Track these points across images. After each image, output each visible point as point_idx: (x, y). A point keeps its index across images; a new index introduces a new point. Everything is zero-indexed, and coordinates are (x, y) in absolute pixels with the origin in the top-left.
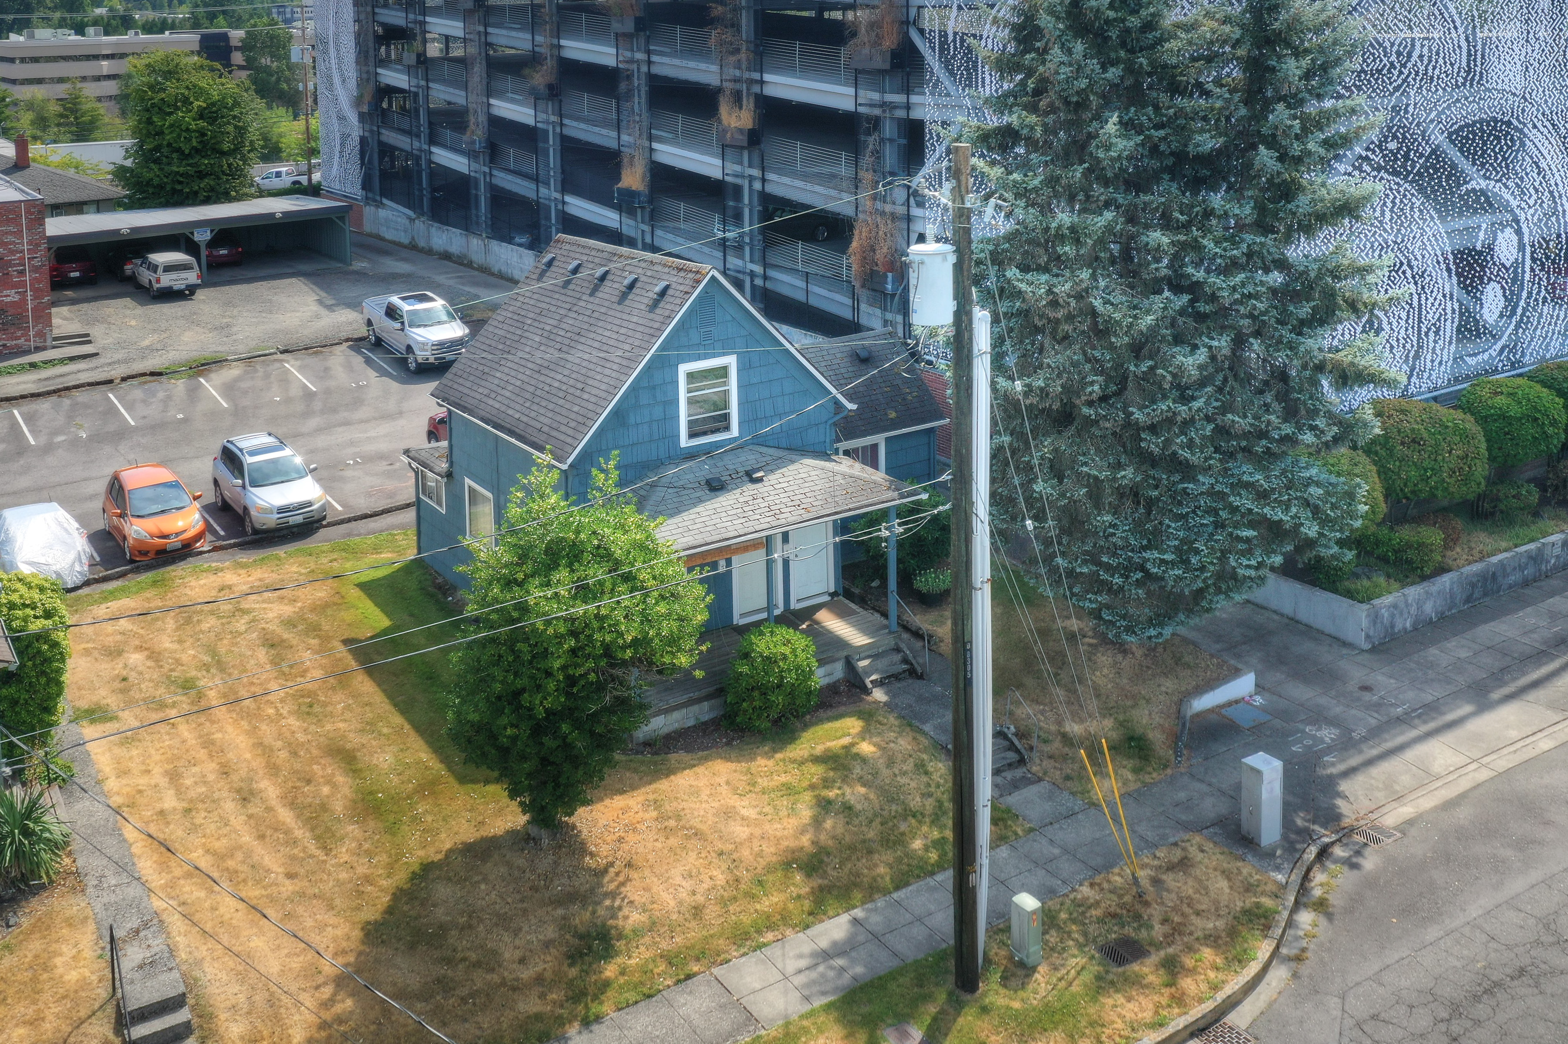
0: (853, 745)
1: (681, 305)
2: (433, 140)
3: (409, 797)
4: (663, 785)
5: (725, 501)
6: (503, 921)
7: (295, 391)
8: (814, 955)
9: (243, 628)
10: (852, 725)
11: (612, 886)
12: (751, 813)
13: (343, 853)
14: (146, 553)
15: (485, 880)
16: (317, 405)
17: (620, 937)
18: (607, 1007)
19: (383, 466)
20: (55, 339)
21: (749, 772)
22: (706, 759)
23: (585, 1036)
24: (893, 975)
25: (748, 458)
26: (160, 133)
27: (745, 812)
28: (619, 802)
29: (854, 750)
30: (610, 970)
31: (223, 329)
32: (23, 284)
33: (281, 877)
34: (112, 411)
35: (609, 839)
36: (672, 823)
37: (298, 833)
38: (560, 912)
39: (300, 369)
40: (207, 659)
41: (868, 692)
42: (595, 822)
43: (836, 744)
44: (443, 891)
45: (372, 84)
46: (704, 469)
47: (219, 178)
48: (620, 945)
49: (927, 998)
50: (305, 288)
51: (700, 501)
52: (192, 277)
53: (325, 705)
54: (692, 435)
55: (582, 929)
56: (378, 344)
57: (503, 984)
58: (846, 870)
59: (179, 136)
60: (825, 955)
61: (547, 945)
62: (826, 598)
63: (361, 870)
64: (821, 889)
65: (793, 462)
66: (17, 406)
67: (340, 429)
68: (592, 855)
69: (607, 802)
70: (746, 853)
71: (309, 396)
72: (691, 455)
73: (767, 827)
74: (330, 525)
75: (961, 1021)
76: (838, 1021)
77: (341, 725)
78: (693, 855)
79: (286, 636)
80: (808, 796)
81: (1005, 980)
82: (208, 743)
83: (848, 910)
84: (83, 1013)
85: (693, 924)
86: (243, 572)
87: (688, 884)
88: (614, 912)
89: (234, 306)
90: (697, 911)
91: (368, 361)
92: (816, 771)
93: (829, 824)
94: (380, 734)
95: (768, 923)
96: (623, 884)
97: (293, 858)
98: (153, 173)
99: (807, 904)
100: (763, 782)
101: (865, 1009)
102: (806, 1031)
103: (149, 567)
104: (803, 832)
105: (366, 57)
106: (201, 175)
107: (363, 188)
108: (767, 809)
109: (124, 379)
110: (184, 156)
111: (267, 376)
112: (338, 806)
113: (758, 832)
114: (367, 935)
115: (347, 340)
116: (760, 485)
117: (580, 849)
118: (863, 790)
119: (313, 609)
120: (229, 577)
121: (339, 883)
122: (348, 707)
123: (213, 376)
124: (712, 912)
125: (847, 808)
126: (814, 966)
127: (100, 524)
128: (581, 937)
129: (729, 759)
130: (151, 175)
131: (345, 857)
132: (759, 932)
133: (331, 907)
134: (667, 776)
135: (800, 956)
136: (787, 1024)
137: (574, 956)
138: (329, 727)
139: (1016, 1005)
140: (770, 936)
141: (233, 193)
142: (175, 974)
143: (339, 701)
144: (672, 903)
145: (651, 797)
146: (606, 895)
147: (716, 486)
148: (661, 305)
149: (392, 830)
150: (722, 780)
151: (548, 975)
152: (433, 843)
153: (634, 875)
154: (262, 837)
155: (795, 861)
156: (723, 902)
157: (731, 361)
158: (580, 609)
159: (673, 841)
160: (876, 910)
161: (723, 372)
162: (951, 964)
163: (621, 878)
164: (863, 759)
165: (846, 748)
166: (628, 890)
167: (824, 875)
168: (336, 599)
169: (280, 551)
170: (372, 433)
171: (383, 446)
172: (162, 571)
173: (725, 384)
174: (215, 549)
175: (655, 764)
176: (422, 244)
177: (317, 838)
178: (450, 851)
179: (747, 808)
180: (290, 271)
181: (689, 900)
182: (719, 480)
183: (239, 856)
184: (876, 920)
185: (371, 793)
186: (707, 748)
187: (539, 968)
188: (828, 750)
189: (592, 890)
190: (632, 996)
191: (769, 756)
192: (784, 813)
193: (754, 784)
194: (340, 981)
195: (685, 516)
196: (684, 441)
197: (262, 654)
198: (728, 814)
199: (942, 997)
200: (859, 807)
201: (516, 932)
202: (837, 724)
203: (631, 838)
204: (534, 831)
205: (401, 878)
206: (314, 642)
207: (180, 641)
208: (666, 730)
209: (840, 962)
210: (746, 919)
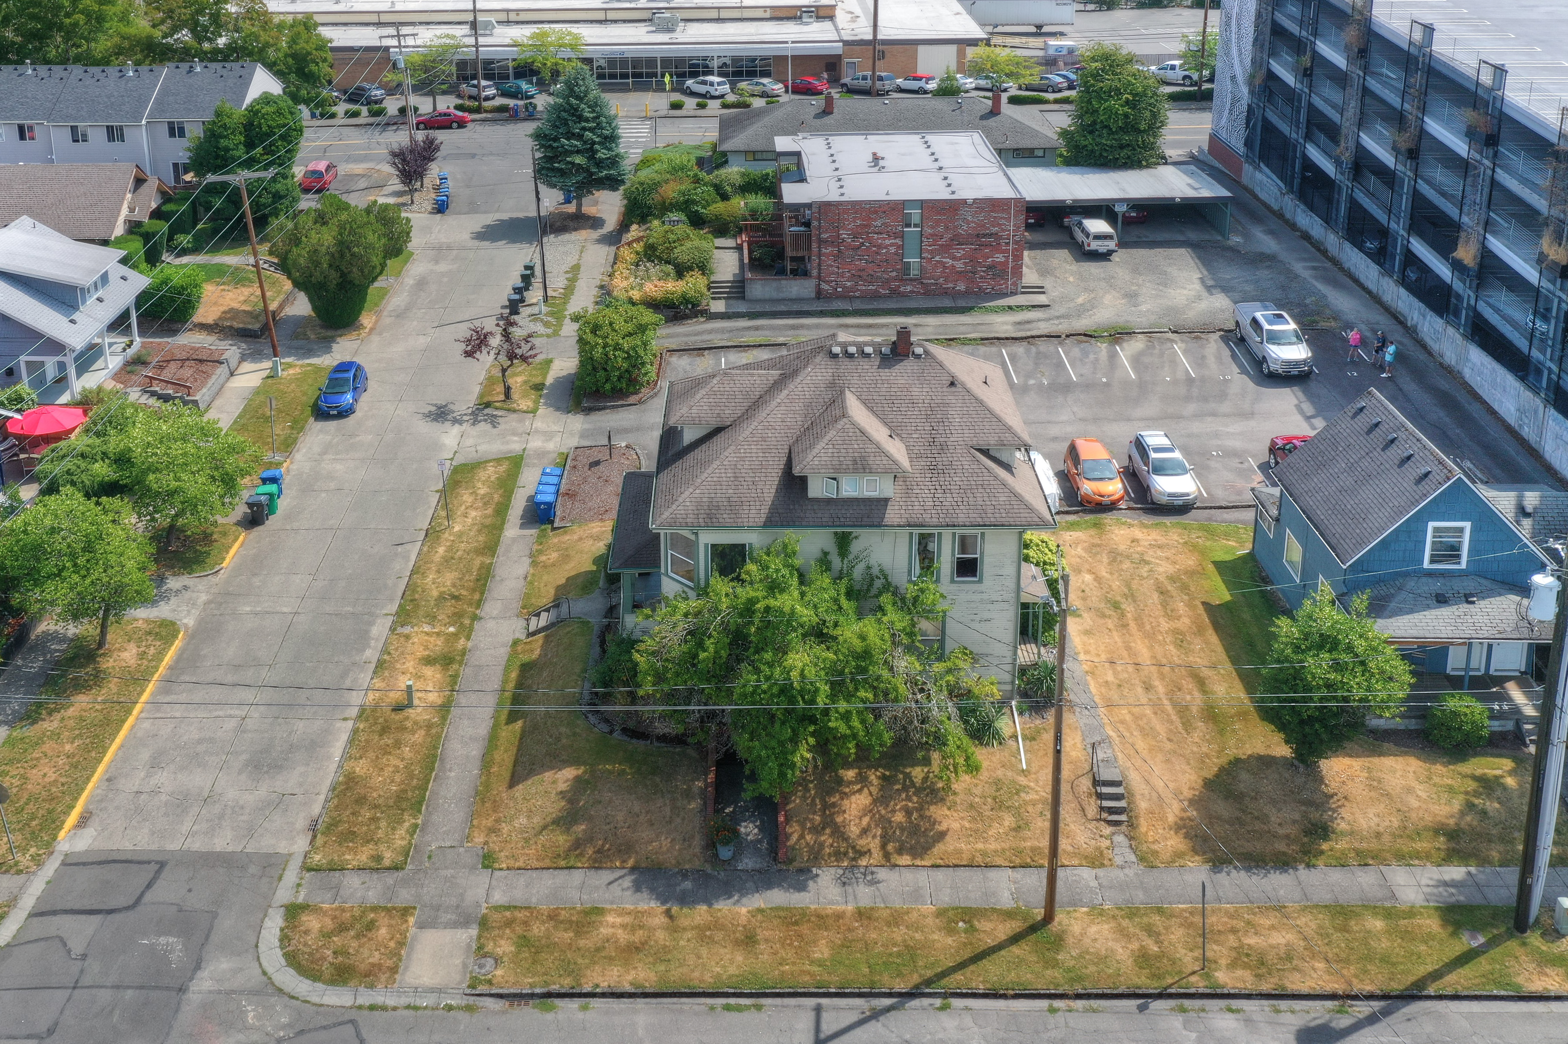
0: (1502, 777)
1: (1435, 491)
2: (1308, 137)
3: (1231, 717)
4: (1376, 760)
5: (1445, 612)
6: (1273, 802)
7: (1180, 375)
8: (1439, 881)
9: (1145, 575)
10: (1507, 764)
11: (1334, 806)
12: (1424, 795)
13: (1196, 736)
14: (1090, 503)
15: (1266, 778)
16: (1195, 391)
17: (1333, 832)
18: (1320, 862)
19: (1234, 463)
20: (1023, 287)
21: (1429, 770)
22: (1405, 754)
23: (1307, 871)
24: (1479, 907)
25: (1469, 585)
26: (1096, 111)
27: (1420, 793)
28: (1347, 761)
29: (1502, 781)
30: (1325, 846)
31: (1132, 297)
32: (1007, 251)
33: (1165, 740)
34: (1060, 365)
35: (1337, 779)
36: (1375, 784)
37: (1174, 717)
38: (1303, 808)
39: (1185, 352)
40: (1126, 591)
41: (1526, 746)
42: (1331, 768)
43: (1491, 773)
44: (1244, 776)
45: (1264, 71)
46: (1438, 585)
47: (1134, 149)
48: (1333, 836)
49: (1493, 926)
50: (1192, 263)
51: (1428, 607)
52: (1111, 245)
53: (1190, 643)
54: (1432, 561)
55: (1313, 821)
56: (1242, 341)
57: (1269, 832)
58: (1472, 845)
59: (1110, 117)
60: (1446, 884)
61: (1294, 822)
62: (1518, 674)
63: (1204, 749)
64: (1454, 850)
65: (1500, 595)
66: (1005, 346)
67: (1209, 419)
68: (1326, 785)
69: (1341, 759)
70: (1414, 815)
71: (1190, 381)
72: (1430, 574)
73: (1431, 806)
74: (1198, 508)
75: (1509, 943)
76: (1440, 916)
77: (1198, 660)
78: (1382, 806)
79: (1169, 588)
80: (1461, 797)
81: (1543, 935)
82: (1128, 648)
83: (1466, 866)
84: (1080, 773)
85: (1374, 840)
86: (1145, 530)
87: (1376, 820)
88: (1332, 819)
89: (1140, 274)
90: (1378, 835)
91: (1234, 356)
92: (1472, 785)
93: (1468, 818)
94: (1219, 673)
95: (1417, 855)
96: (1339, 807)
97: (1171, 730)
98: (1088, 141)
99: (1442, 855)
100: (1436, 779)
101: (1457, 917)
102: (1421, 914)
103: (1091, 512)
104: (1452, 816)
105: (1262, 46)
106: (1122, 147)
107: (1246, 144)
108: (1433, 796)
109: (1067, 336)
110: (1111, 132)
111: (1162, 355)
112: (1194, 710)
113: (1424, 806)
114: (1205, 784)
115: (1220, 330)
116: (1472, 606)
117: (1320, 779)
118: (1497, 805)
119: (1186, 573)
120: (1138, 533)
121: (1193, 752)
122: (1202, 649)
123: (1125, 345)
124: (1386, 838)
125: (1484, 813)
126: (1437, 886)
127: (1061, 467)
128: (1312, 825)
129: (1419, 758)
130: (1086, 143)
131: (1197, 740)
132: (1411, 858)
133: (1189, 764)
134: (1379, 756)
135: (1431, 879)
136: (1412, 907)
137: (1307, 833)
138: (1191, 658)
139: (1544, 948)
140: (1417, 862)
141: (1144, 163)
142: (1117, 770)
143: (1197, 644)
144: (1365, 826)
145: (1367, 764)
146: (1330, 809)
147: (1441, 600)
148: (1423, 483)
149: (1221, 732)
150: (1412, 769)
151: (1292, 836)
152: (1242, 748)
153: (1346, 803)
154: (1155, 713)
155: (1442, 829)
156: (1394, 835)
157: (1467, 525)
158: (1332, 676)
159: (1373, 794)
160: (1483, 872)
161: (1461, 530)
162: (1513, 915)
163: (1340, 803)
164: (1505, 788)
165: (1497, 778)
166: (1342, 811)
167: (1458, 843)
168: (1200, 568)
169: (1168, 520)
170: (1230, 429)
171: (1236, 444)
172: (1099, 516)
173: (1460, 537)
174: (1129, 509)
175: (1374, 746)
176: (1288, 216)
177: (1183, 724)
178: (1250, 756)
179: (1421, 791)
180: (1181, 238)
181: (1374, 827)
182: (1443, 595)
183: (1145, 720)
184: (1481, 878)
185: (1212, 707)
186: (1408, 747)
187: (1289, 831)
188: (1485, 774)
189: (1323, 804)
190: (1334, 863)
191: (1445, 765)
192: (1443, 801)
193: (1430, 779)
194: (1191, 802)
195: (1416, 615)
196: (1426, 564)
197: (1156, 596)
198: (1409, 790)
199: (1503, 929)
200: (1491, 814)
201: (1279, 810)
202: (1497, 760)
203: (1349, 783)
204: (1296, 762)
205: (1224, 761)
206: (1186, 597)
207: (1111, 573)
208: (1386, 727)
209: (1453, 890)
210: (1405, 849)
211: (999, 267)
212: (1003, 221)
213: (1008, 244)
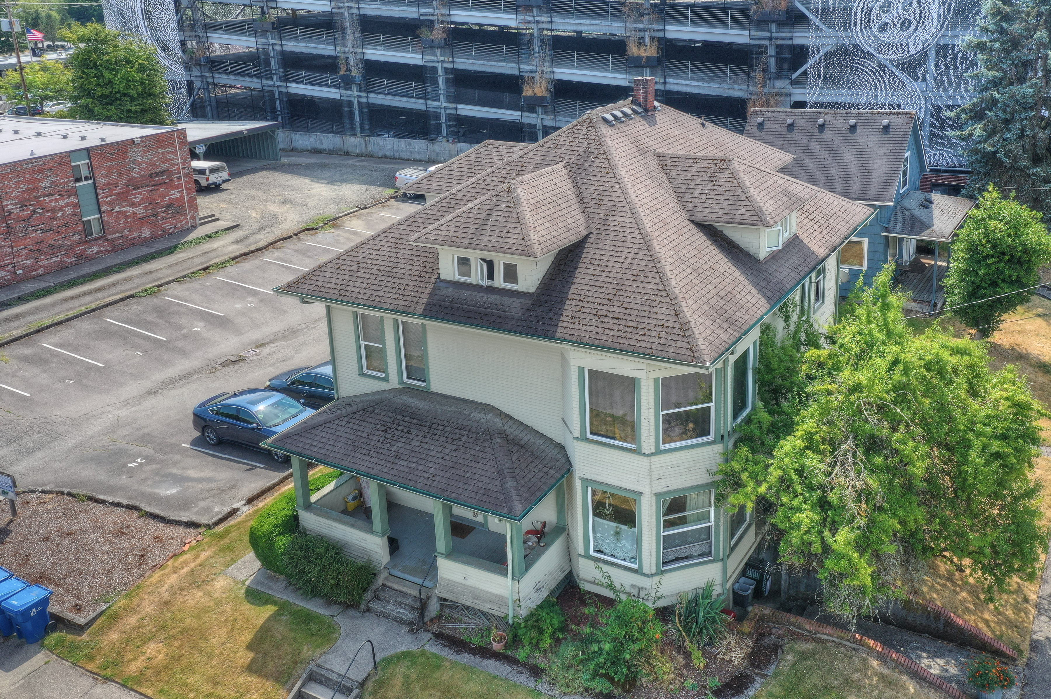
1: (909, 129)
32: (181, 186)
46: (912, 201)
51: (929, 212)
66: (259, 257)
72: (902, 197)
109: (296, 235)
115: (389, 198)
116: (935, 204)
123: (347, 225)
147: (925, 207)
148: (892, 130)
161: (907, 159)
173: (907, 164)
182: (922, 204)
211: (176, 204)
212: (171, 156)
213: (179, 178)
